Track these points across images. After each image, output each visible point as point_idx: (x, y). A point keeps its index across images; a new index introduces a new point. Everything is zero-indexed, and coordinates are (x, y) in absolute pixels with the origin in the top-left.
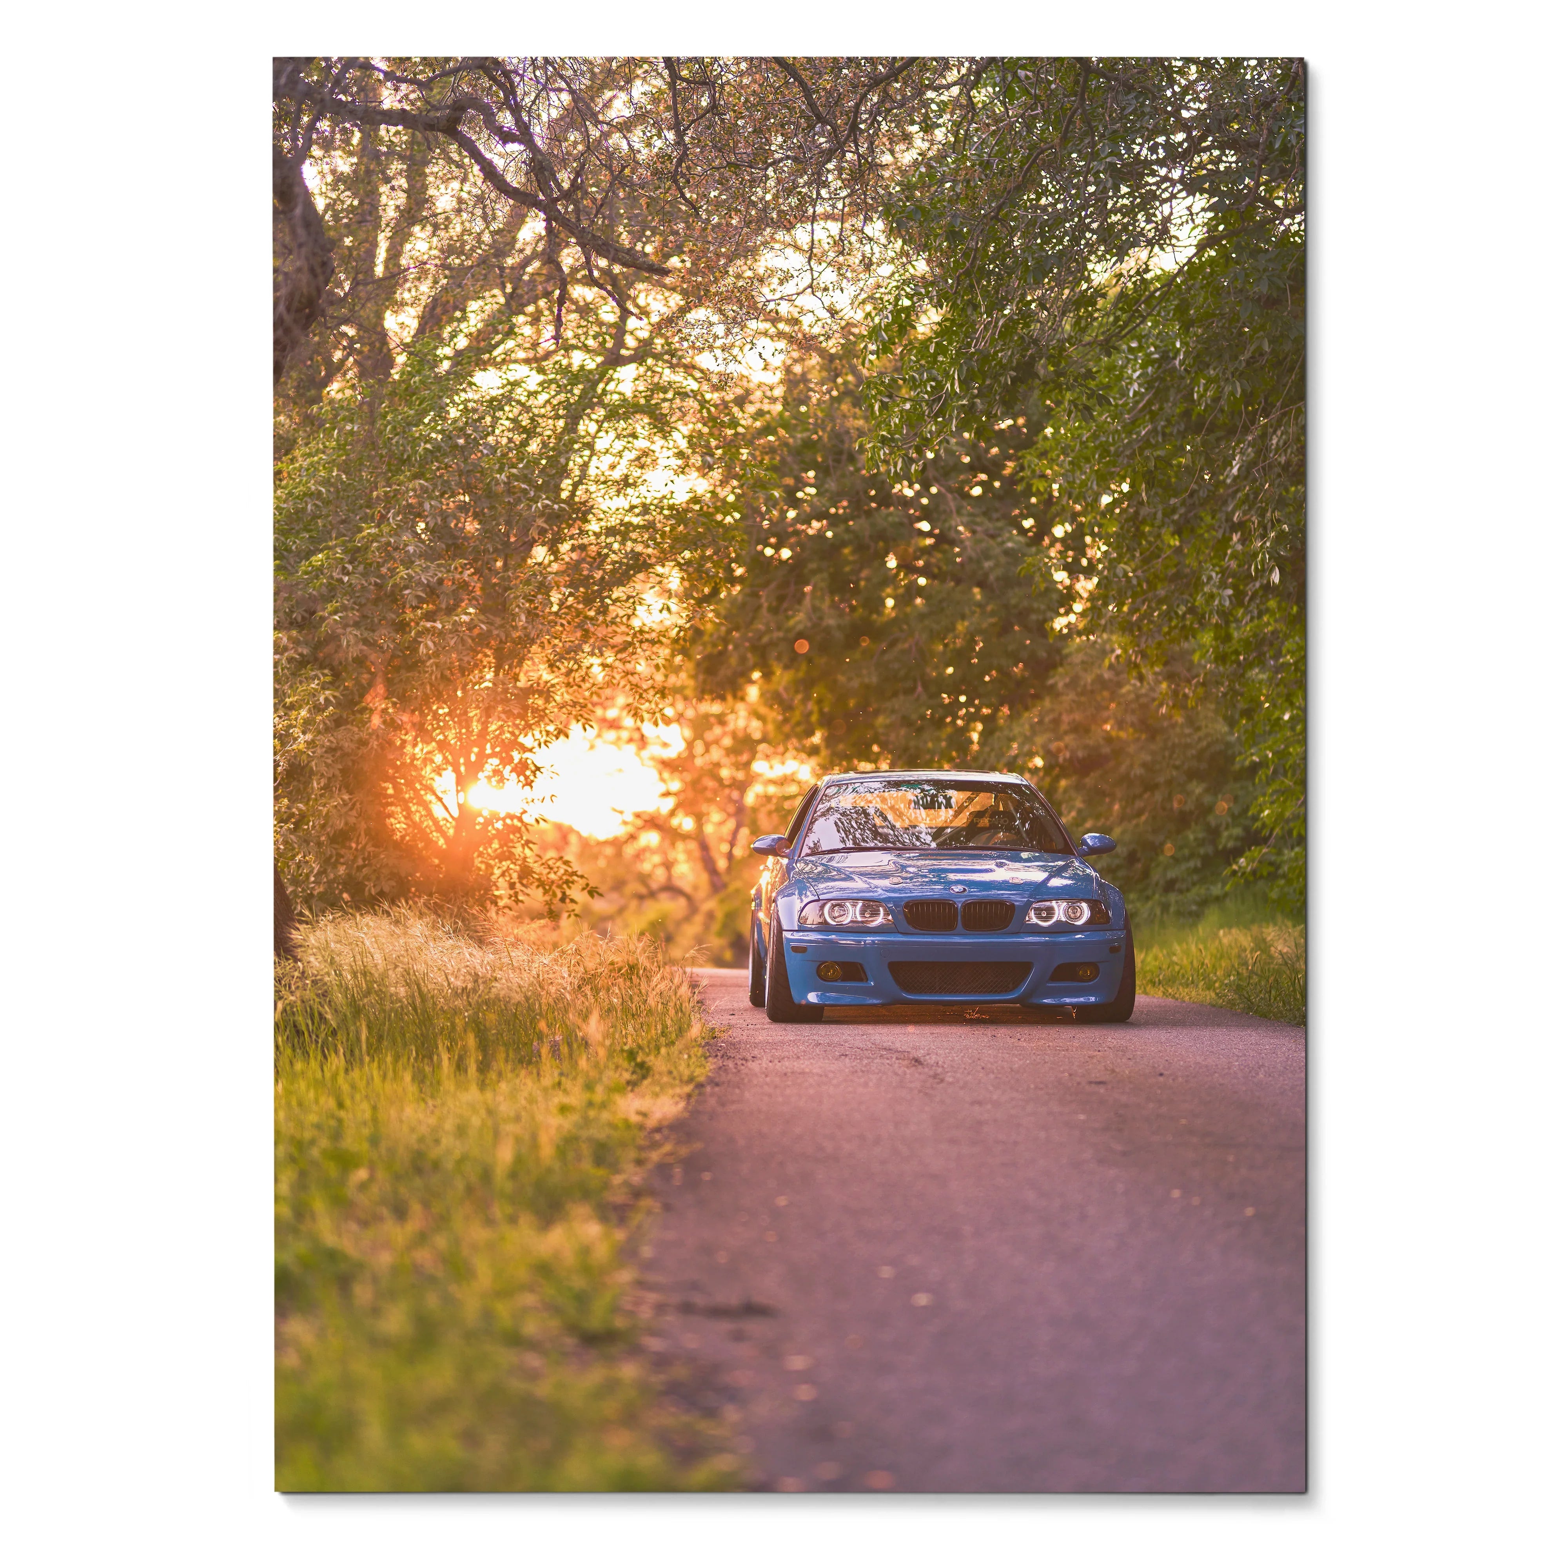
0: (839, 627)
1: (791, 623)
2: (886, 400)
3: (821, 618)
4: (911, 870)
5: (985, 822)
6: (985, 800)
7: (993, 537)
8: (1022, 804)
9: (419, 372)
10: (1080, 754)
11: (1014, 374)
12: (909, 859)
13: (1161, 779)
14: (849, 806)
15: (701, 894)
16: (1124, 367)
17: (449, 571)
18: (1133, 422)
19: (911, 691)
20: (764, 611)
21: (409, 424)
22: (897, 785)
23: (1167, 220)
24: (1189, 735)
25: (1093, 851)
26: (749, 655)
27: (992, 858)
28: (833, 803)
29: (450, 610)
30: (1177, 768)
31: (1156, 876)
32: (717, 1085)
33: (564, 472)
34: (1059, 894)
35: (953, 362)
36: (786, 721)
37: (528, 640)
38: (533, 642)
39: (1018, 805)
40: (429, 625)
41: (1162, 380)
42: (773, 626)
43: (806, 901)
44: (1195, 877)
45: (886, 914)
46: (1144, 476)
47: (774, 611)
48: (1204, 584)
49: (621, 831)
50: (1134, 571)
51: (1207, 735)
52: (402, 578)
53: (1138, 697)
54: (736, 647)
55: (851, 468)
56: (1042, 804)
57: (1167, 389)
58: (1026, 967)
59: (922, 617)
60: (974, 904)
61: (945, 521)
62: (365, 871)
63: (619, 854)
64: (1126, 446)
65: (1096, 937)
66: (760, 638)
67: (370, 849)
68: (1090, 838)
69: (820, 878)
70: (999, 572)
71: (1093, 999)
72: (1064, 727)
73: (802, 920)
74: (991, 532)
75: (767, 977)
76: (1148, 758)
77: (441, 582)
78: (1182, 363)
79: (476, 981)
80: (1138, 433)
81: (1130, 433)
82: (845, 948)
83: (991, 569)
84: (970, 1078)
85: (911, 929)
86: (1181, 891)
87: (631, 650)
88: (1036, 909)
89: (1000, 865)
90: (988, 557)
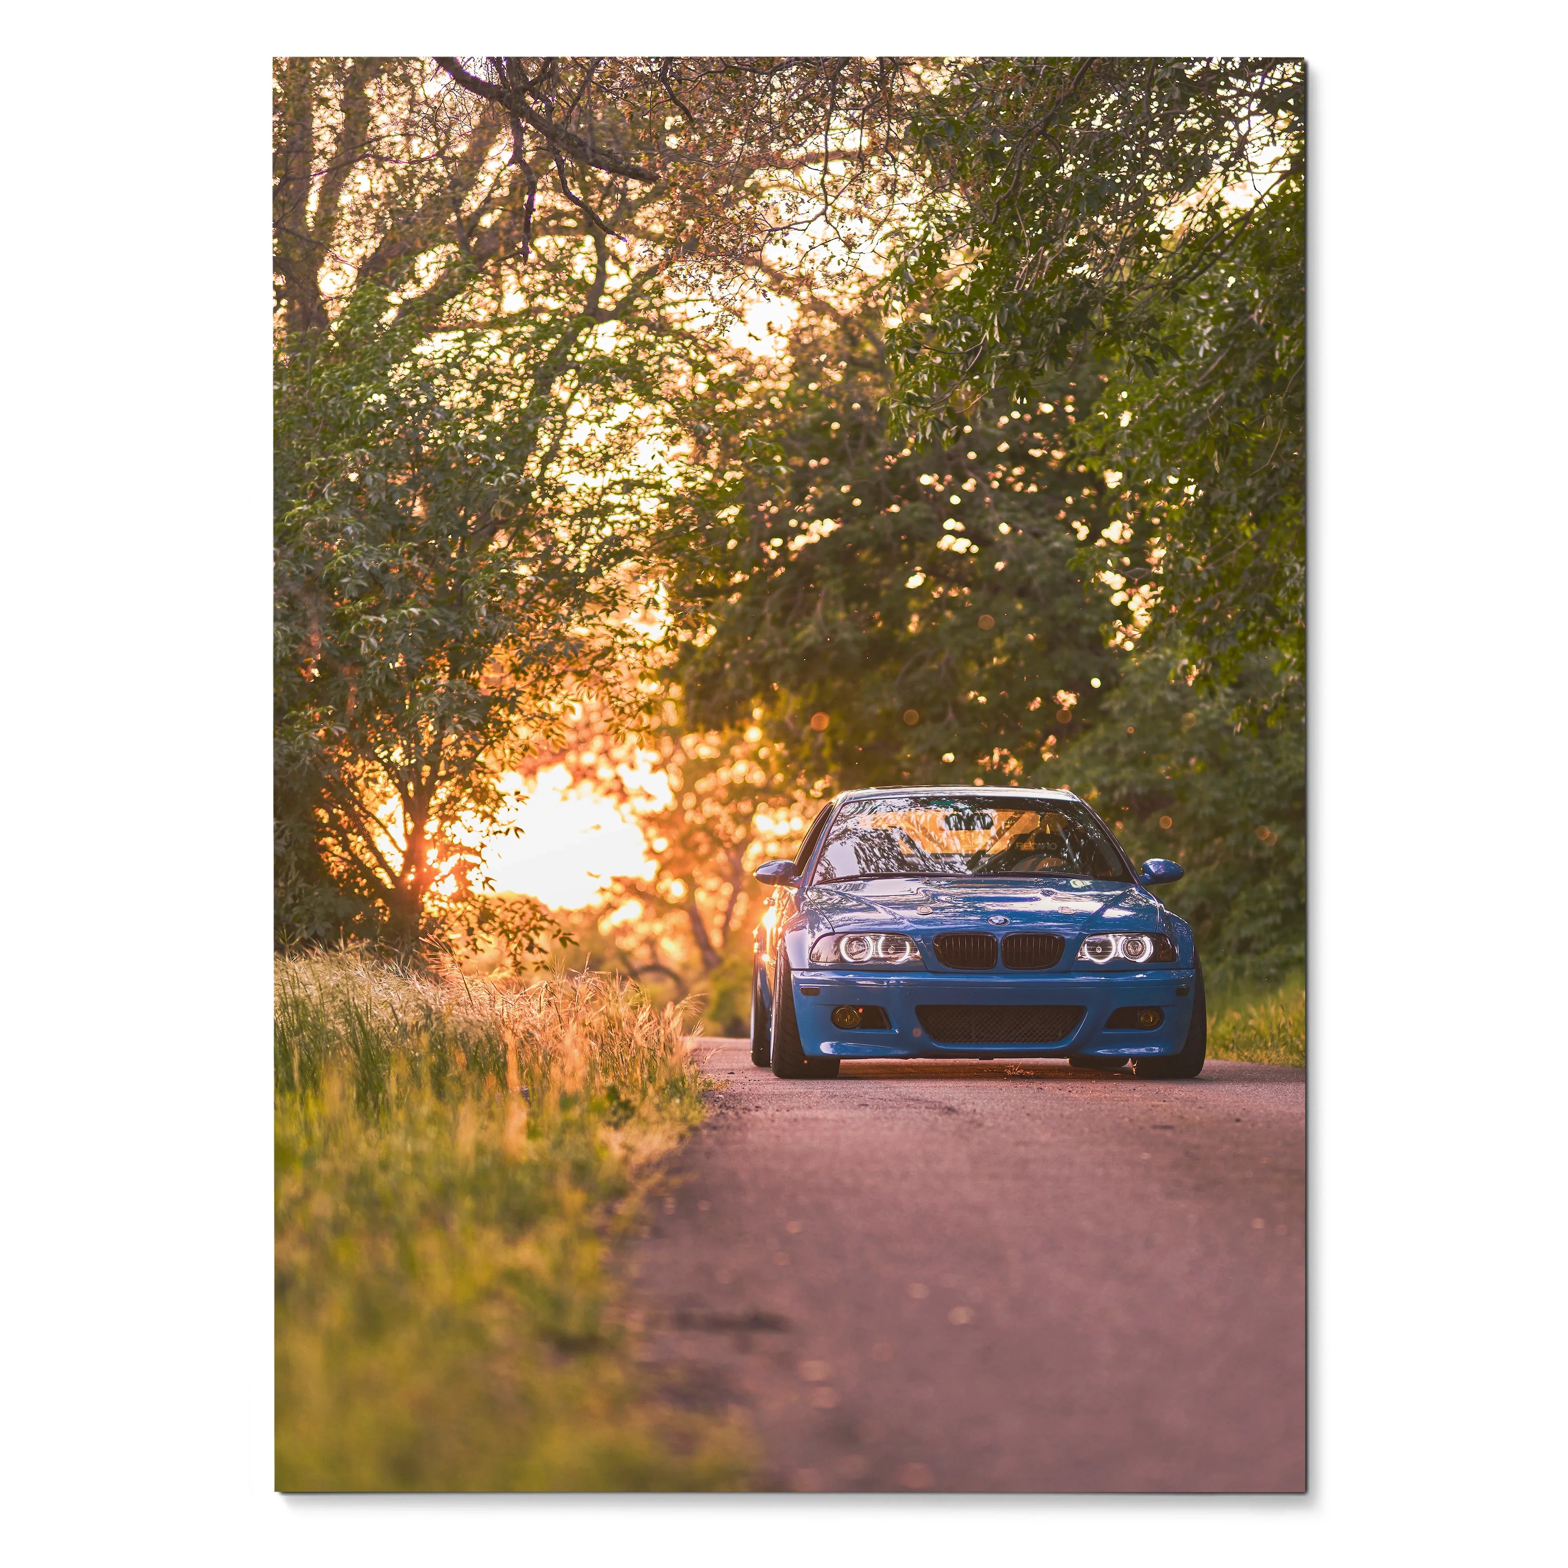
0: (856, 642)
1: (799, 636)
2: (913, 351)
3: (834, 632)
4: (943, 898)
5: (1029, 845)
6: (1028, 821)
7: (1036, 535)
8: (1074, 825)
9: (359, 321)
10: (1139, 790)
11: (1063, 321)
12: (940, 886)
13: (1234, 820)
14: (869, 828)
15: (691, 975)
16: (1193, 322)
17: (395, 556)
18: (1204, 389)
19: (939, 718)
20: (767, 623)
21: (349, 383)
22: (926, 803)
23: (1243, 140)
24: (1267, 769)
25: (1156, 879)
26: (749, 676)
27: (1037, 885)
28: (850, 824)
29: (397, 603)
30: (1252, 807)
31: (1229, 934)
32: (715, 1128)
33: (532, 441)
34: (1116, 926)
35: (992, 305)
36: (792, 758)
37: (489, 638)
38: (495, 641)
39: (1069, 827)
40: (372, 619)
41: (1238, 338)
42: (777, 640)
43: (818, 935)
44: (1274, 936)
45: (913, 950)
46: (1216, 443)
47: (779, 622)
48: (1286, 579)
49: (598, 901)
50: (1203, 565)
51: (1288, 769)
52: (340, 564)
53: (1207, 723)
54: (734, 665)
55: (870, 454)
56: (1098, 826)
57: (1242, 350)
58: (1078, 1012)
59: (954, 630)
60: (1016, 937)
61: (980, 517)
62: (296, 910)
63: (594, 926)
64: (1194, 417)
65: (1160, 977)
66: (761, 656)
67: (301, 884)
68: (1153, 863)
69: (836, 909)
70: (1044, 577)
71: (1156, 1050)
72: (1120, 759)
73: (814, 957)
74: (1036, 529)
75: (772, 1030)
76: (1218, 795)
77: (385, 569)
78: (1260, 316)
79: (428, 1016)
80: (1209, 402)
81: (1199, 402)
82: (865, 990)
83: (1035, 573)
84: (1013, 1123)
85: (942, 967)
86: (1257, 952)
87: (610, 655)
88: (1089, 944)
89: (1046, 894)
90: (1031, 560)
